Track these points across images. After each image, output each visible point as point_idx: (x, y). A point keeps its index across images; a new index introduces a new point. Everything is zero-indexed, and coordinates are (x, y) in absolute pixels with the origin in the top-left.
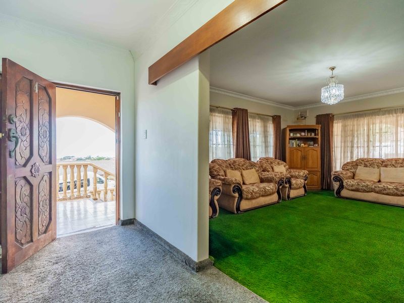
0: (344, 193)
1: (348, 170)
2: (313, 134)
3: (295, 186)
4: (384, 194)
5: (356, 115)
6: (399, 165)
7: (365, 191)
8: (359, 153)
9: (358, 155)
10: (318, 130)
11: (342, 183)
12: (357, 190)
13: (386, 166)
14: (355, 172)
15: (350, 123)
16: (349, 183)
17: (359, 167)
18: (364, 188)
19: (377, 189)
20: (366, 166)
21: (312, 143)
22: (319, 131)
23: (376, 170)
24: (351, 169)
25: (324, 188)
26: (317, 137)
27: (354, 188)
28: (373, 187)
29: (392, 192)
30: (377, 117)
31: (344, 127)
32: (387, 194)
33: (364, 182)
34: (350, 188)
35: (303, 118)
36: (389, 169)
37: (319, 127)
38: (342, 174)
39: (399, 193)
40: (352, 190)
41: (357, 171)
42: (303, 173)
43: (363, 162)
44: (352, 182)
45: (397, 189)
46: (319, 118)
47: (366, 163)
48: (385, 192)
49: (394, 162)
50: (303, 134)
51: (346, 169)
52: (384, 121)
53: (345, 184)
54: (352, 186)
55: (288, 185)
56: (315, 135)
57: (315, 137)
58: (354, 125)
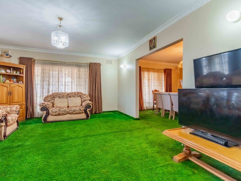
0: (50, 118)
1: (49, 101)
2: (18, 73)
3: (11, 122)
4: (74, 114)
5: (51, 63)
6: (76, 96)
7: (64, 114)
8: (53, 89)
9: (52, 90)
10: (23, 69)
11: (48, 111)
12: (59, 115)
13: (70, 97)
14: (54, 102)
15: (47, 67)
16: (53, 111)
17: (56, 98)
18: (63, 112)
19: (71, 112)
20: (59, 97)
21: (15, 80)
22: (24, 71)
23: (66, 100)
24: (51, 100)
25: (28, 118)
26: (22, 75)
27: (57, 113)
28: (69, 111)
29: (78, 112)
30: (63, 67)
31: (43, 70)
32: (76, 114)
33: (63, 109)
34: (54, 114)
35: (8, 56)
36: (72, 98)
37: (23, 67)
38: (48, 104)
39: (81, 112)
40: (56, 115)
41: (55, 101)
42: (16, 107)
43: (58, 95)
44: (55, 110)
45: (80, 110)
46: (22, 60)
47: (60, 96)
48: (75, 113)
49: (74, 94)
50: (8, 71)
51: (47, 100)
52: (67, 70)
53: (50, 112)
54: (56, 112)
55: (4, 124)
56: (20, 73)
57: (20, 75)
58: (50, 70)
